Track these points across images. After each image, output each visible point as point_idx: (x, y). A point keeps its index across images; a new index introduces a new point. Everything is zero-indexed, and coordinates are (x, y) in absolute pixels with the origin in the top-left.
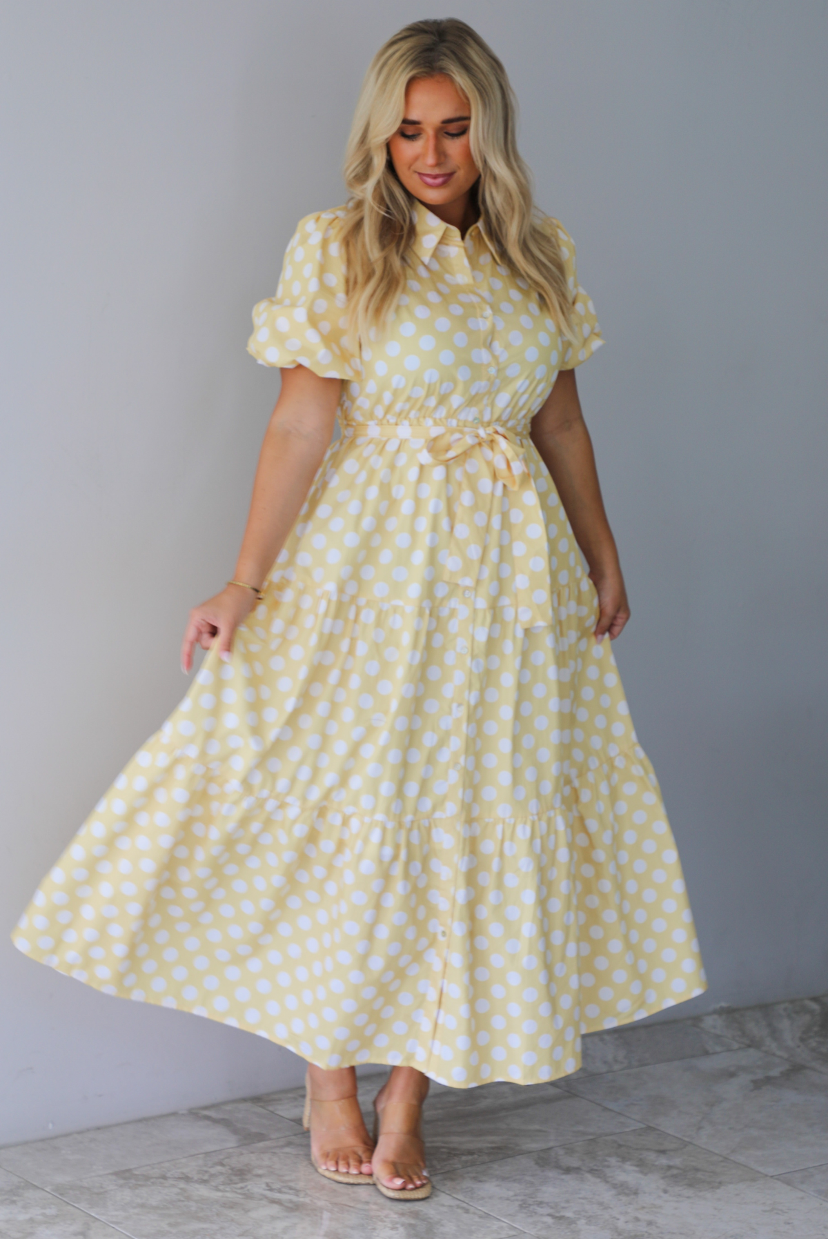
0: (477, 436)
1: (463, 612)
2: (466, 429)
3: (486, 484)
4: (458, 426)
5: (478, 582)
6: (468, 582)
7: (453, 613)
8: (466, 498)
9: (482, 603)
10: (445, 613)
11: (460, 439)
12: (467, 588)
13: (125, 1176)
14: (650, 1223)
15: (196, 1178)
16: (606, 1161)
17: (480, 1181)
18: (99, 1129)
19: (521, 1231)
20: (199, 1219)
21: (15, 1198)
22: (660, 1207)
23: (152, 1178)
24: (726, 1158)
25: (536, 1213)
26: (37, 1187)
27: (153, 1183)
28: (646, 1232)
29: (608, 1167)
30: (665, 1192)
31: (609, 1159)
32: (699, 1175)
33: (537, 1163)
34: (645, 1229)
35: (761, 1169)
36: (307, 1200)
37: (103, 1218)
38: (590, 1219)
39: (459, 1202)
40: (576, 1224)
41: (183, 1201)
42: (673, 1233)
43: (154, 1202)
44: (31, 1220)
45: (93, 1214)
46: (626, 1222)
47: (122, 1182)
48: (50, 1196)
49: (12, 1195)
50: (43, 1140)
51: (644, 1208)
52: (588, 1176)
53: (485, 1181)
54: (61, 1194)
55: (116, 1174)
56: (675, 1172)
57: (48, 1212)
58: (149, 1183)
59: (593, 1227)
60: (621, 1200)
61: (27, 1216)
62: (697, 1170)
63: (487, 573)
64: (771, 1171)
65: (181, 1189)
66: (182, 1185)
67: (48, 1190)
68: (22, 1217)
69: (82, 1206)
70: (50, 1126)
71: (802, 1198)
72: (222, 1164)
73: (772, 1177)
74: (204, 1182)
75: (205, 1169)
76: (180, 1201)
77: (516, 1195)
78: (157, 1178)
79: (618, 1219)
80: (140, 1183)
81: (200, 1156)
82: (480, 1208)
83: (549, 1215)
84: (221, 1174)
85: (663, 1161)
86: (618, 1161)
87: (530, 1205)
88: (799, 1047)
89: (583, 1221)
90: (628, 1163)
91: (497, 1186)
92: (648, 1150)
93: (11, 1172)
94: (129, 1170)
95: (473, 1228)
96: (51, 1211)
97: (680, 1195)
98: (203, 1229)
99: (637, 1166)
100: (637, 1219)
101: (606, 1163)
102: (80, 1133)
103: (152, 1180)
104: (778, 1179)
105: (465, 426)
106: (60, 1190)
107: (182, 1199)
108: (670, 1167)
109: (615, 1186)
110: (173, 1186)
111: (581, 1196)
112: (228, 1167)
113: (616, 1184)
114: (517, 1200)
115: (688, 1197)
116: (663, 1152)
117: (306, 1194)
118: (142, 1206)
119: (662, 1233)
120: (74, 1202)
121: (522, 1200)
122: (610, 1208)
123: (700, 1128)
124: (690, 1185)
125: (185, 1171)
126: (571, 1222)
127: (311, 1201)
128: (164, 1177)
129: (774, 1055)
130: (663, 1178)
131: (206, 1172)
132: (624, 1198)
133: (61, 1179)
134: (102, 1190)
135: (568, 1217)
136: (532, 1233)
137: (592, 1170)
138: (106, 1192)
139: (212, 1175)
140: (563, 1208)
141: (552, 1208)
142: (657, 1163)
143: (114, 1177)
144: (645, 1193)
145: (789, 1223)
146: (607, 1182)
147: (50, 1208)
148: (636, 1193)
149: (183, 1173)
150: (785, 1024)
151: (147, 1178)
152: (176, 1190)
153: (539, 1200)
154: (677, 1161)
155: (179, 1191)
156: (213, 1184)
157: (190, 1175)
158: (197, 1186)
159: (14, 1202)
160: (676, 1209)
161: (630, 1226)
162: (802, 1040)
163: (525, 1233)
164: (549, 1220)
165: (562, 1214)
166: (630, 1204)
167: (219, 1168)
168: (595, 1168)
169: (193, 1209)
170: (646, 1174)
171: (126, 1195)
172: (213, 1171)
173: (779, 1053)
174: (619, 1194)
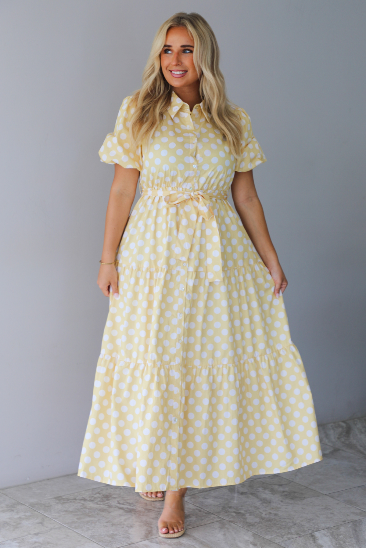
0: (190, 196)
1: (183, 272)
2: (186, 192)
3: (194, 217)
4: (182, 191)
5: (189, 259)
6: (184, 259)
7: (178, 273)
8: (184, 222)
9: (191, 269)
10: (174, 272)
11: (181, 196)
12: (184, 262)
13: (59, 499)
14: (275, 515)
15: (88, 499)
16: (258, 489)
17: (206, 499)
18: (48, 479)
19: (222, 518)
20: (90, 516)
21: (13, 509)
22: (280, 508)
23: (70, 499)
24: (307, 487)
25: (229, 511)
26: (22, 504)
27: (70, 502)
28: (274, 518)
29: (259, 492)
30: (282, 502)
31: (259, 488)
32: (296, 495)
33: (229, 491)
34: (273, 517)
35: (321, 492)
36: (134, 508)
37: (49, 516)
38: (251, 514)
39: (197, 507)
40: (245, 515)
41: (83, 509)
42: (285, 519)
43: (71, 510)
44: (20, 518)
45: (45, 515)
46: (266, 514)
47: (57, 501)
48: (28, 508)
49: (11, 508)
50: (25, 485)
51: (273, 508)
52: (250, 496)
53: (208, 499)
54: (32, 507)
55: (55, 498)
56: (286, 493)
57: (27, 514)
58: (69, 502)
59: (252, 517)
60: (263, 505)
61: (18, 516)
62: (295, 492)
63: (193, 255)
64: (325, 492)
65: (82, 504)
66: (83, 502)
67: (27, 505)
68: (16, 517)
69: (41, 512)
70: (28, 479)
71: (338, 503)
72: (99, 493)
73: (326, 495)
74: (92, 501)
75: (92, 495)
76: (81, 509)
77: (220, 504)
78: (72, 499)
79: (262, 513)
80: (65, 502)
81: (90, 490)
82: (206, 510)
83: (234, 512)
84: (99, 497)
85: (281, 489)
86: (263, 489)
87: (226, 508)
88: (337, 441)
89: (248, 514)
90: (267, 490)
91: (213, 500)
92: (275, 484)
93: (11, 498)
94: (61, 497)
95: (203, 518)
96: (28, 514)
97: (288, 503)
98: (91, 520)
99: (270, 491)
100: (270, 513)
101: (258, 490)
102: (40, 481)
103: (70, 500)
104: (328, 496)
105: (186, 191)
106: (32, 505)
107: (83, 508)
108: (284, 492)
109: (261, 500)
110: (79, 503)
111: (247, 504)
112: (102, 495)
113: (262, 499)
114: (221, 506)
115: (291, 504)
116: (281, 485)
117: (134, 505)
118: (66, 511)
119: (280, 519)
120: (38, 510)
121: (223, 506)
122: (260, 509)
123: (296, 475)
124: (292, 499)
125: (84, 496)
126: (243, 515)
127: (136, 508)
128: (75, 499)
129: (327, 445)
130: (281, 496)
131: (93, 497)
132: (265, 505)
133: (33, 501)
134: (49, 505)
135: (242, 513)
136: (227, 520)
137: (252, 493)
138: (51, 505)
139: (95, 498)
140: (240, 509)
141: (235, 509)
142: (278, 490)
143: (54, 500)
144: (273, 502)
145: (332, 514)
146: (258, 498)
147: (28, 513)
148: (270, 502)
149: (83, 497)
150: (331, 432)
151: (68, 500)
152: (80, 504)
153: (230, 506)
154: (287, 489)
155: (82, 505)
156: (96, 502)
157: (86, 498)
158: (89, 502)
159: (13, 510)
160: (286, 508)
161: (267, 516)
162: (338, 438)
163: (224, 519)
164: (234, 514)
165: (239, 511)
166: (267, 507)
167: (98, 495)
168: (253, 492)
169: (87, 512)
170: (274, 495)
171: (59, 507)
172: (95, 496)
173: (329, 444)
174: (263, 503)
